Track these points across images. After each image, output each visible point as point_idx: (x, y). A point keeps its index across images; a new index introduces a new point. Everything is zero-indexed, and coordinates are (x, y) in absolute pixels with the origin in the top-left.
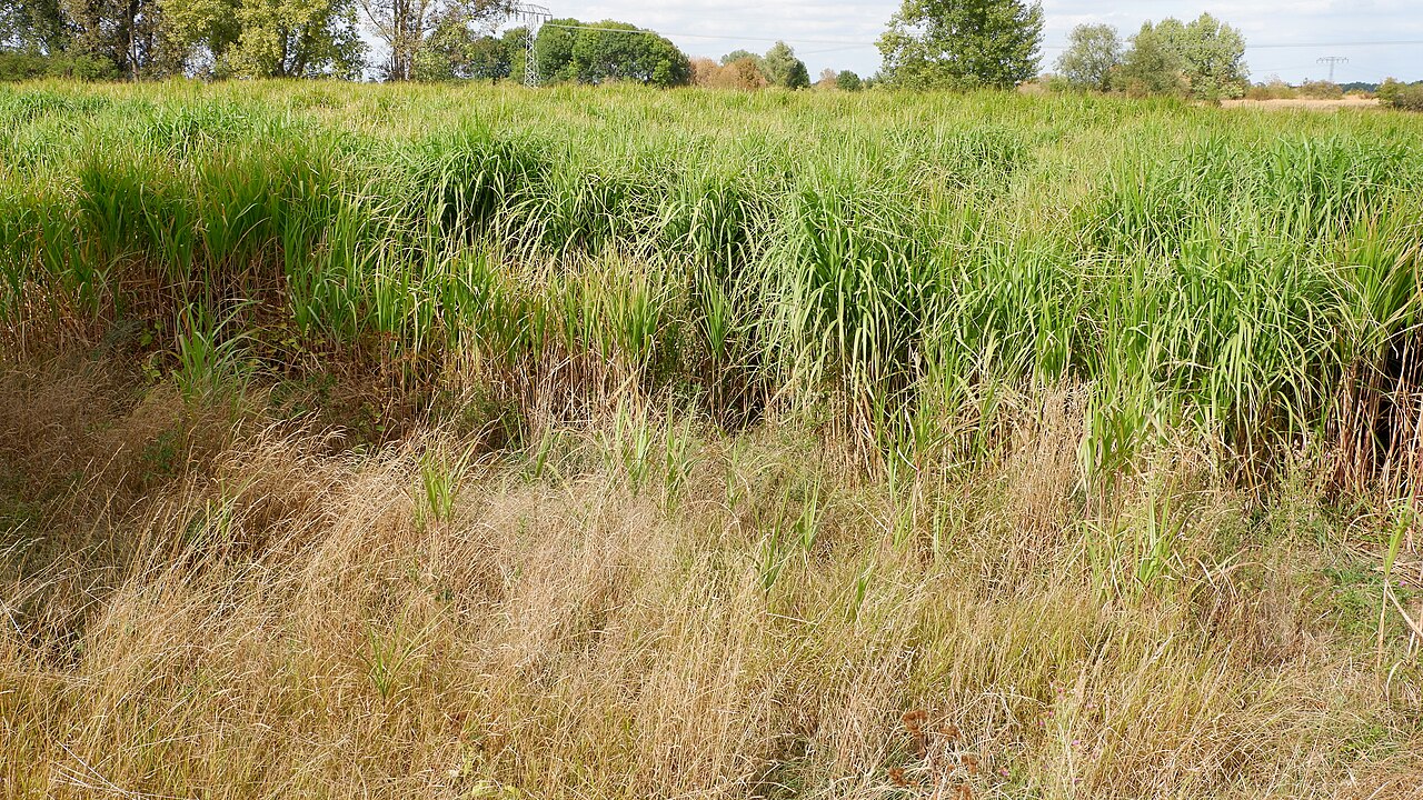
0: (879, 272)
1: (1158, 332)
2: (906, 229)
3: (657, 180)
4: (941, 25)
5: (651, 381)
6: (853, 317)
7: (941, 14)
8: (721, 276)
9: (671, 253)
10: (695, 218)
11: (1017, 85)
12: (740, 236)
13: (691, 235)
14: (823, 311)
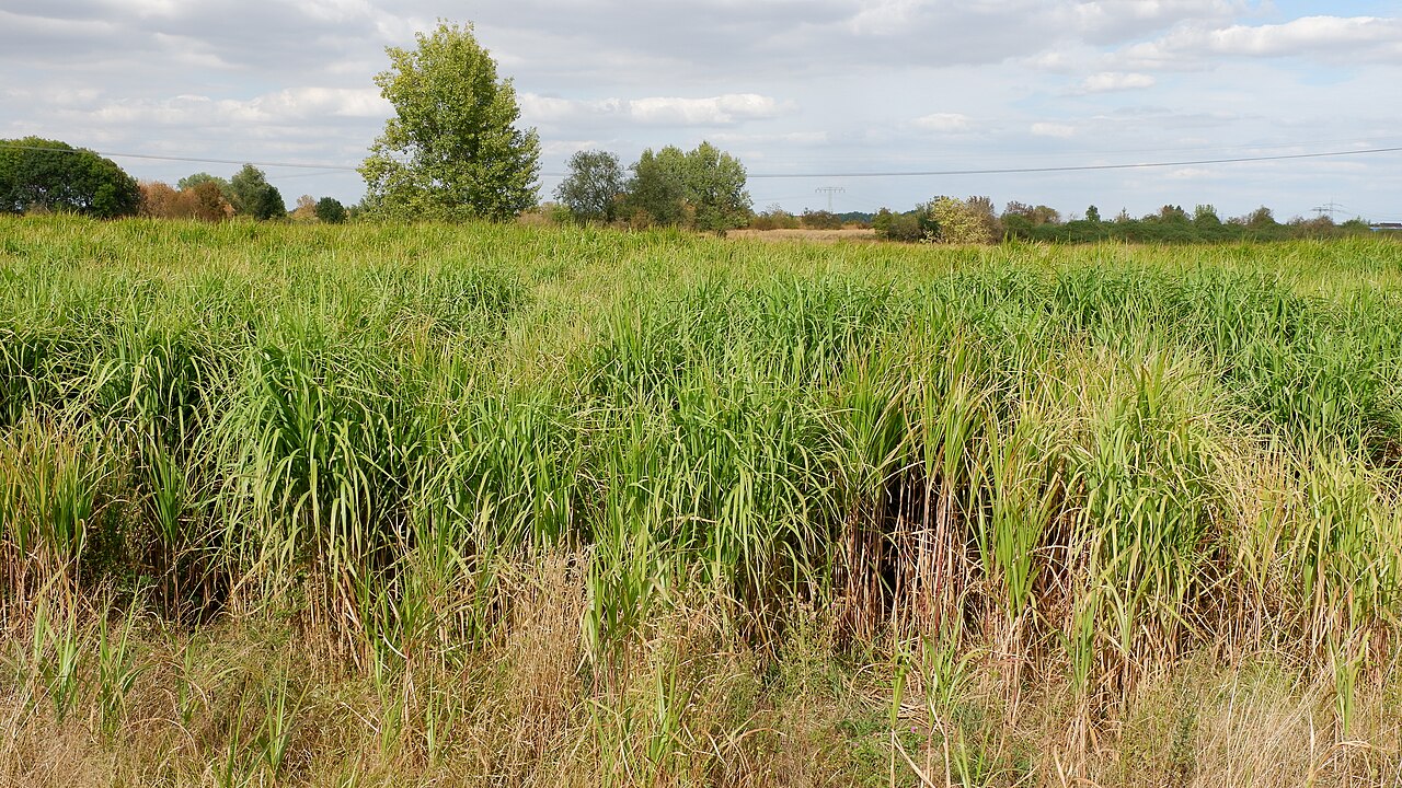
0: (356, 435)
1: (660, 486)
2: (386, 387)
3: (89, 333)
4: (430, 150)
5: (86, 575)
6: (328, 488)
7: (430, 138)
8: (172, 445)
9: (109, 421)
10: (137, 379)
11: (517, 215)
12: (193, 396)
13: (133, 397)
14: (293, 481)
